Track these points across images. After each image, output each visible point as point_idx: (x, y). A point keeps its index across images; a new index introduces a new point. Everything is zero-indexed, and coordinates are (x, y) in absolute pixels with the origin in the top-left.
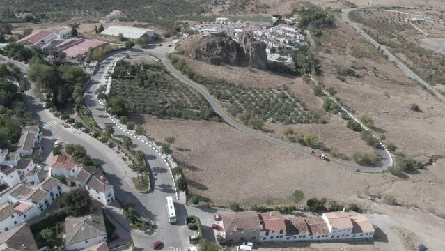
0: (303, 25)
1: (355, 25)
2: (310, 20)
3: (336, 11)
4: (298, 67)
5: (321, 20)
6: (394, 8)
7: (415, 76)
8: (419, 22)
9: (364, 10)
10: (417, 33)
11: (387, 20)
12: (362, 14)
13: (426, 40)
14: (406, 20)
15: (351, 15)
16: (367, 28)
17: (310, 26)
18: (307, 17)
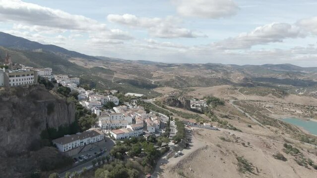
0: (208, 103)
1: (235, 106)
2: (212, 101)
3: (227, 100)
4: (203, 111)
5: (217, 101)
6: (257, 101)
7: (257, 122)
8: (270, 107)
9: (242, 101)
10: (268, 112)
11: (253, 106)
12: (241, 102)
13: (273, 115)
14: (263, 106)
15: (234, 103)
16: (241, 107)
17: (211, 103)
18: (211, 99)
